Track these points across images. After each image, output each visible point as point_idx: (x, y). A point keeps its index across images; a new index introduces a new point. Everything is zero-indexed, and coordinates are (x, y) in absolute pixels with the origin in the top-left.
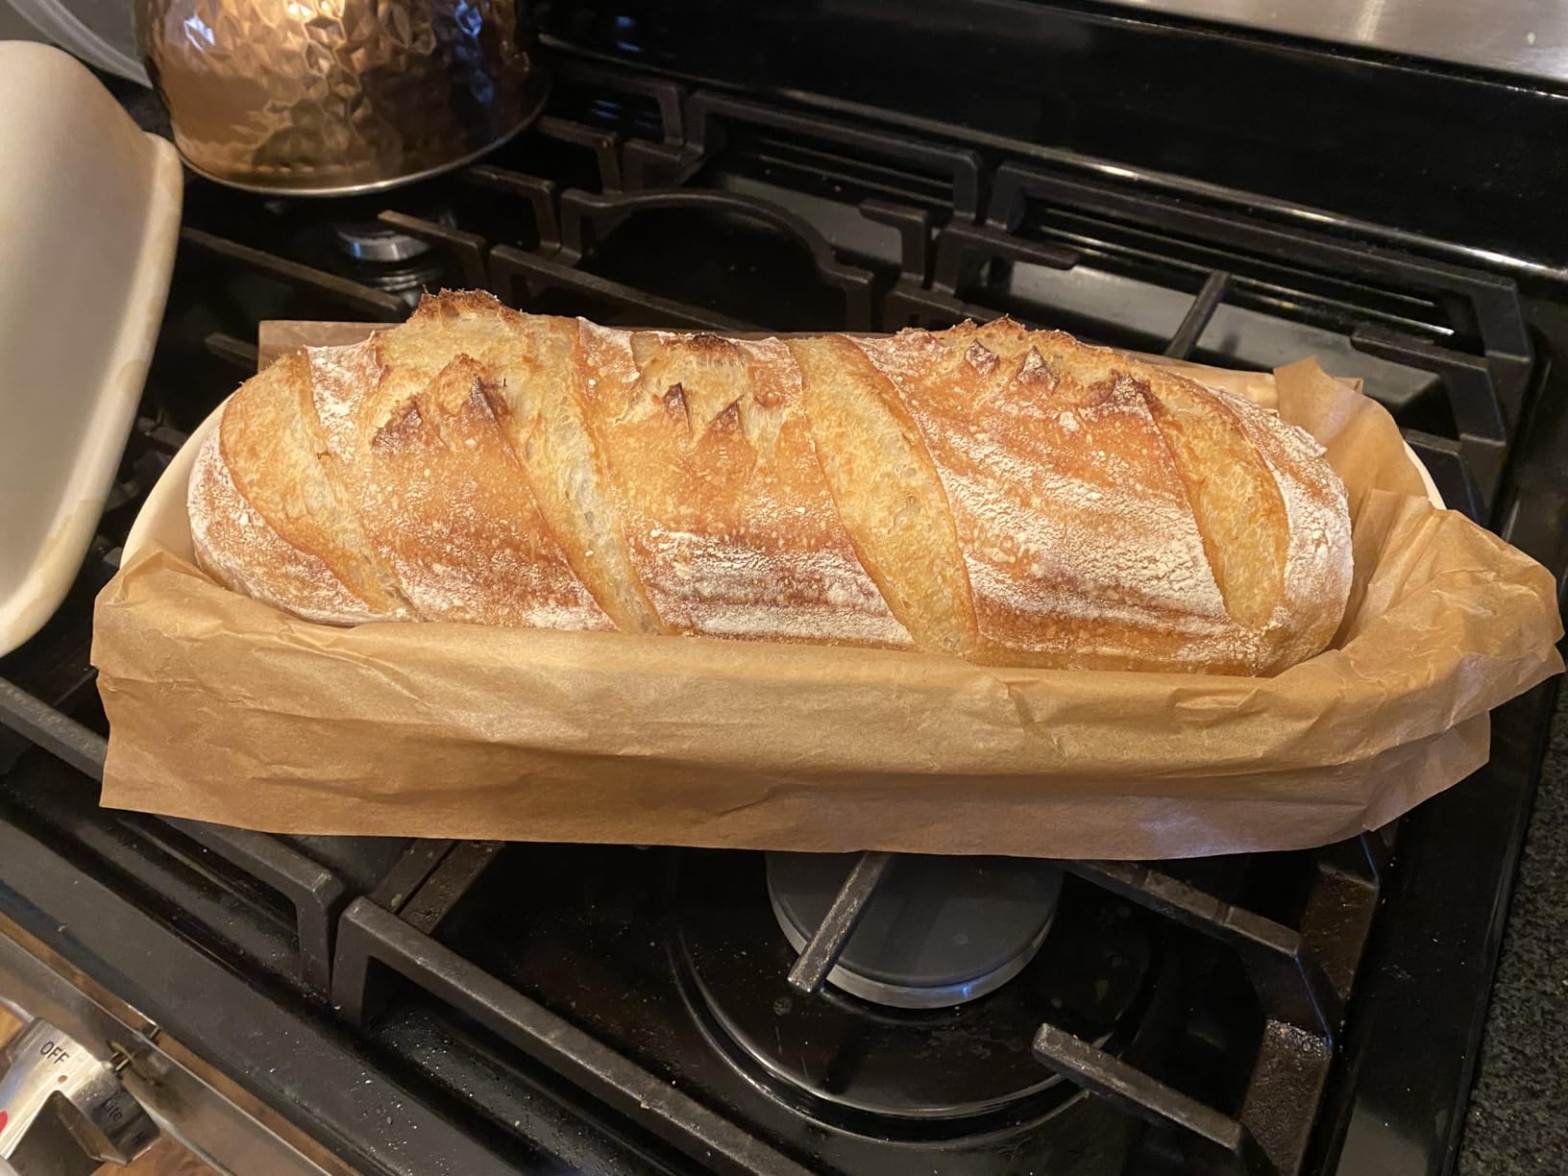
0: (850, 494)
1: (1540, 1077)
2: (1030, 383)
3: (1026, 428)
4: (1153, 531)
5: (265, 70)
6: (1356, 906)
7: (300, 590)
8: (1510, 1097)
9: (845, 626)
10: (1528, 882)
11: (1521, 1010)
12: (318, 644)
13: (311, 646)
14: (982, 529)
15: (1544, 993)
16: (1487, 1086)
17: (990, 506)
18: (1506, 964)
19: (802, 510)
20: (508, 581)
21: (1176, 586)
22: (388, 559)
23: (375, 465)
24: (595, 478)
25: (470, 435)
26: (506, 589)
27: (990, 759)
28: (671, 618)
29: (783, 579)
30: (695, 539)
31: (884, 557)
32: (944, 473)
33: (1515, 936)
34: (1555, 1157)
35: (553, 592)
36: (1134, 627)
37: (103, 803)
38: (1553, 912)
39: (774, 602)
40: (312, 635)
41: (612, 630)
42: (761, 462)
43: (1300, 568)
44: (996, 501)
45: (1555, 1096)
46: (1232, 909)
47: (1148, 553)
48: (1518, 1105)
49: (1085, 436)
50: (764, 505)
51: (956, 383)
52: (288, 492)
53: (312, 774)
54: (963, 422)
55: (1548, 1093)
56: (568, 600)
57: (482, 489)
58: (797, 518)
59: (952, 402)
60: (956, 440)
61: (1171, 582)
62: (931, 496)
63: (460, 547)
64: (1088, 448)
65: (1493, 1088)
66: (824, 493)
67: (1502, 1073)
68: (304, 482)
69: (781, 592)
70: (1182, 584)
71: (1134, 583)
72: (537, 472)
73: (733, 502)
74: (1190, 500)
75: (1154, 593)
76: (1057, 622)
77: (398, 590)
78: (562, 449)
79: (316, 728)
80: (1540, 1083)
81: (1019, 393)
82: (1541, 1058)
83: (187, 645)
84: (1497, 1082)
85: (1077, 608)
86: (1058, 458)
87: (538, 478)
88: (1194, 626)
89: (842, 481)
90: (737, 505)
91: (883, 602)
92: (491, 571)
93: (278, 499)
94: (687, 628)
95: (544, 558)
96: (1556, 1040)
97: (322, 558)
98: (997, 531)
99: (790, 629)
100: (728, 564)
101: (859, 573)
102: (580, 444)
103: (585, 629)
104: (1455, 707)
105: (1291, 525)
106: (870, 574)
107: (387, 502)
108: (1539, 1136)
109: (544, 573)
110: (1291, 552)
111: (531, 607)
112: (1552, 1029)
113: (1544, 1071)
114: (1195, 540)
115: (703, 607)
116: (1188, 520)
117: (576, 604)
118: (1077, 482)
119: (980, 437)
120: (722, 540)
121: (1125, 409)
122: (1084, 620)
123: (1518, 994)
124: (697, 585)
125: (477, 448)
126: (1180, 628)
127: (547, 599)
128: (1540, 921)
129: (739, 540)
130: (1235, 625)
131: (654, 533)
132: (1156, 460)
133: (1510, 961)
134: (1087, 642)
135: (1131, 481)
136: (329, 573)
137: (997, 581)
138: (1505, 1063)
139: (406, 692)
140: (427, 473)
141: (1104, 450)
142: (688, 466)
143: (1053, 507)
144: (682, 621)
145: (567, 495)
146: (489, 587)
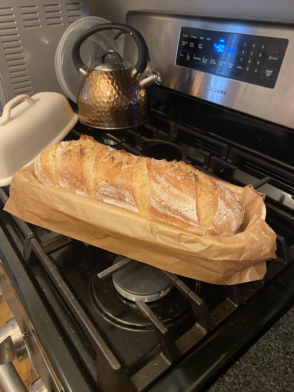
0: (134, 181)
1: (258, 361)
2: (175, 170)
3: (171, 178)
4: (187, 202)
5: (93, 104)
6: (230, 308)
7: (44, 179)
8: (248, 362)
9: (127, 207)
10: (280, 322)
11: (262, 346)
12: (41, 187)
13: (40, 188)
14: (156, 193)
15: (270, 345)
16: (244, 358)
17: (158, 190)
18: (264, 336)
19: (125, 182)
20: (74, 184)
21: (189, 214)
22: (57, 176)
23: (61, 160)
24: (93, 169)
25: (76, 157)
26: (74, 185)
27: (142, 237)
28: (99, 198)
29: (118, 194)
30: (105, 183)
31: (137, 195)
32: (152, 182)
33: (270, 331)
34: (252, 379)
35: (80, 188)
36: (180, 220)
37: (3, 209)
38: (283, 330)
39: (116, 199)
40: (41, 186)
41: (89, 197)
42: (122, 173)
43: (218, 219)
44: (160, 189)
45: (260, 367)
46: (192, 292)
47: (185, 206)
48: (249, 365)
49: (181, 181)
50: (119, 180)
51: (163, 168)
52: (47, 161)
53: (34, 211)
54: (160, 174)
55: (258, 365)
56: (83, 190)
57: (75, 167)
58: (124, 184)
59: (161, 171)
60: (158, 177)
61: (188, 212)
62: (148, 185)
63: (68, 176)
64: (181, 184)
65: (245, 359)
66: (130, 180)
67: (249, 357)
68: (50, 160)
69: (118, 197)
70: (190, 213)
71: (181, 211)
72: (84, 166)
73: (114, 178)
74: (196, 198)
75: (184, 214)
76: (165, 215)
77: (58, 182)
78: (90, 163)
79: (37, 202)
80: (258, 363)
81: (173, 172)
82: (261, 358)
83: (23, 183)
84: (247, 358)
85: (169, 213)
86: (174, 184)
87: (84, 167)
88: (192, 223)
89: (134, 179)
90: (114, 179)
91: (135, 203)
92: (72, 182)
93: (45, 162)
94: (101, 200)
95: (80, 181)
96: (267, 355)
97: (48, 174)
98: (158, 194)
99: (118, 205)
100: (110, 189)
101: (132, 196)
102: (93, 162)
103: (84, 196)
104: (243, 256)
105: (218, 209)
106: (133, 197)
107: (60, 166)
108: (251, 373)
109: (80, 184)
110: (216, 214)
111: (77, 190)
112: (267, 353)
113: (260, 360)
114: (195, 205)
115: (104, 197)
116: (194, 201)
117: (84, 191)
118: (176, 189)
119: (162, 177)
120: (110, 185)
121: (190, 178)
122: (170, 216)
123: (263, 343)
124: (104, 192)
125: (76, 160)
126: (188, 223)
127: (79, 189)
128: (278, 330)
129: (112, 185)
130: (200, 226)
131: (99, 181)
132: (192, 189)
133: (266, 336)
134: (170, 221)
135: (186, 191)
136: (48, 177)
137: (156, 204)
138: (251, 355)
139: (51, 199)
140: (68, 162)
141: (183, 185)
142: (109, 170)
143: (170, 193)
144: (100, 199)
145: (88, 170)
146: (71, 184)
